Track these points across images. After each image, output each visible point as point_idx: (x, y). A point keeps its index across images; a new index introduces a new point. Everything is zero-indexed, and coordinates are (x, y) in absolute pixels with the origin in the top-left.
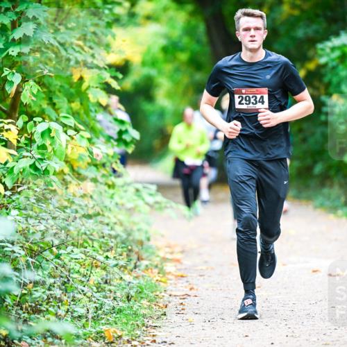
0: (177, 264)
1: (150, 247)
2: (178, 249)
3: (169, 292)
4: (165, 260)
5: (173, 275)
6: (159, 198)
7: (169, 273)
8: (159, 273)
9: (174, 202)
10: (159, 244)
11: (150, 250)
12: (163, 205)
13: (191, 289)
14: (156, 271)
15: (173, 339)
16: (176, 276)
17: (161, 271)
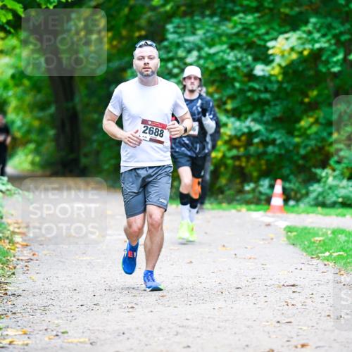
0: (24, 236)
1: (3, 223)
2: (24, 225)
3: (17, 257)
4: (14, 233)
5: (20, 244)
6: (10, 186)
7: (17, 243)
8: (10, 243)
9: (21, 189)
10: (9, 221)
11: (3, 226)
12: (13, 192)
13: (34, 255)
14: (7, 241)
15: (20, 292)
16: (22, 245)
17: (11, 242)
